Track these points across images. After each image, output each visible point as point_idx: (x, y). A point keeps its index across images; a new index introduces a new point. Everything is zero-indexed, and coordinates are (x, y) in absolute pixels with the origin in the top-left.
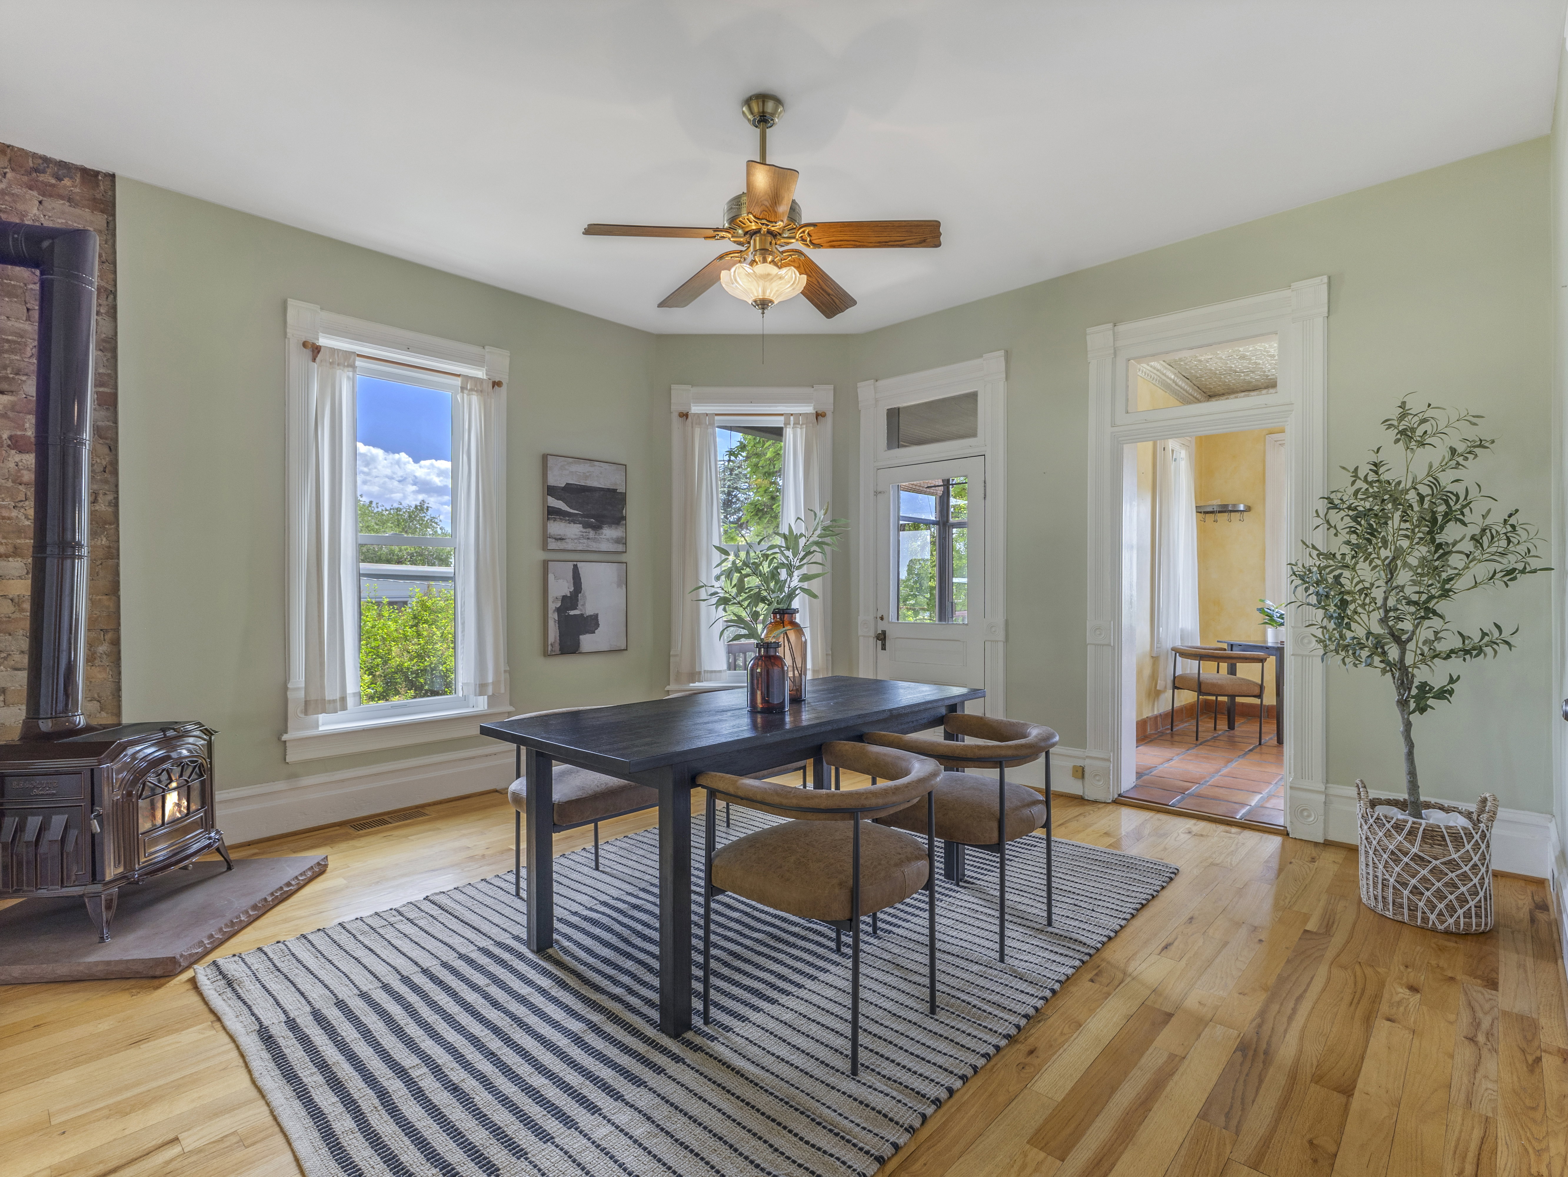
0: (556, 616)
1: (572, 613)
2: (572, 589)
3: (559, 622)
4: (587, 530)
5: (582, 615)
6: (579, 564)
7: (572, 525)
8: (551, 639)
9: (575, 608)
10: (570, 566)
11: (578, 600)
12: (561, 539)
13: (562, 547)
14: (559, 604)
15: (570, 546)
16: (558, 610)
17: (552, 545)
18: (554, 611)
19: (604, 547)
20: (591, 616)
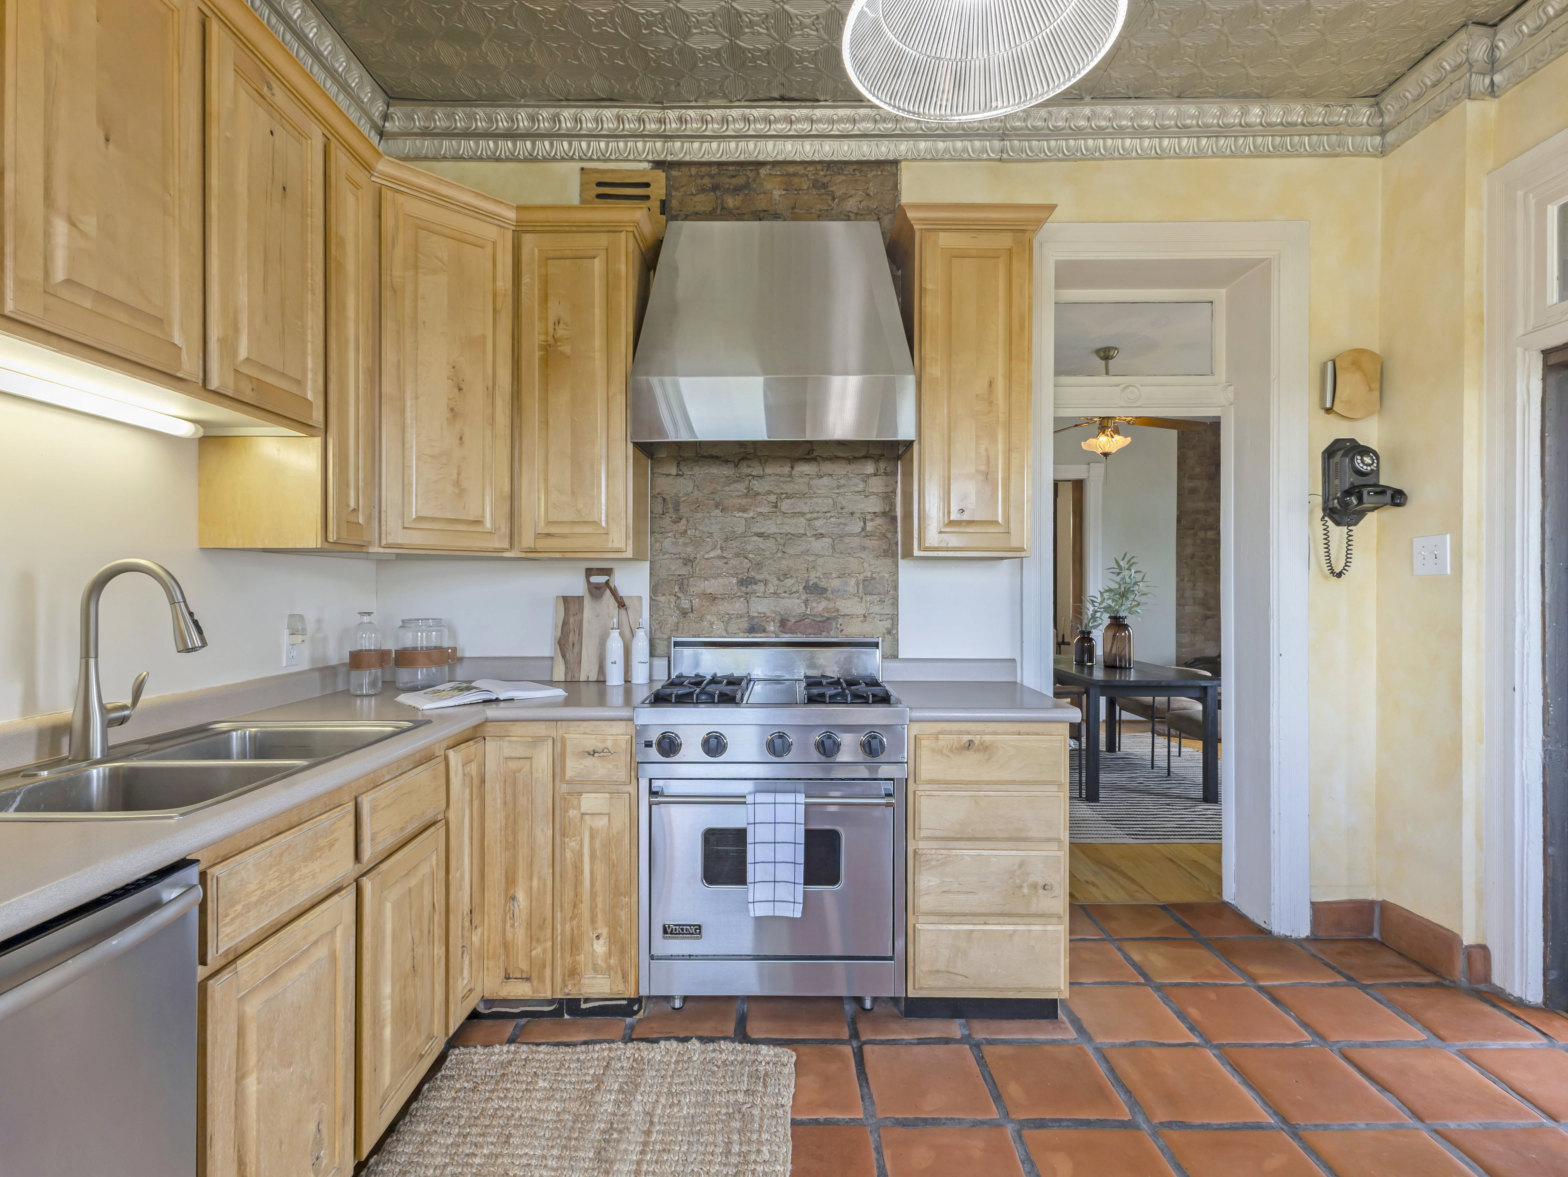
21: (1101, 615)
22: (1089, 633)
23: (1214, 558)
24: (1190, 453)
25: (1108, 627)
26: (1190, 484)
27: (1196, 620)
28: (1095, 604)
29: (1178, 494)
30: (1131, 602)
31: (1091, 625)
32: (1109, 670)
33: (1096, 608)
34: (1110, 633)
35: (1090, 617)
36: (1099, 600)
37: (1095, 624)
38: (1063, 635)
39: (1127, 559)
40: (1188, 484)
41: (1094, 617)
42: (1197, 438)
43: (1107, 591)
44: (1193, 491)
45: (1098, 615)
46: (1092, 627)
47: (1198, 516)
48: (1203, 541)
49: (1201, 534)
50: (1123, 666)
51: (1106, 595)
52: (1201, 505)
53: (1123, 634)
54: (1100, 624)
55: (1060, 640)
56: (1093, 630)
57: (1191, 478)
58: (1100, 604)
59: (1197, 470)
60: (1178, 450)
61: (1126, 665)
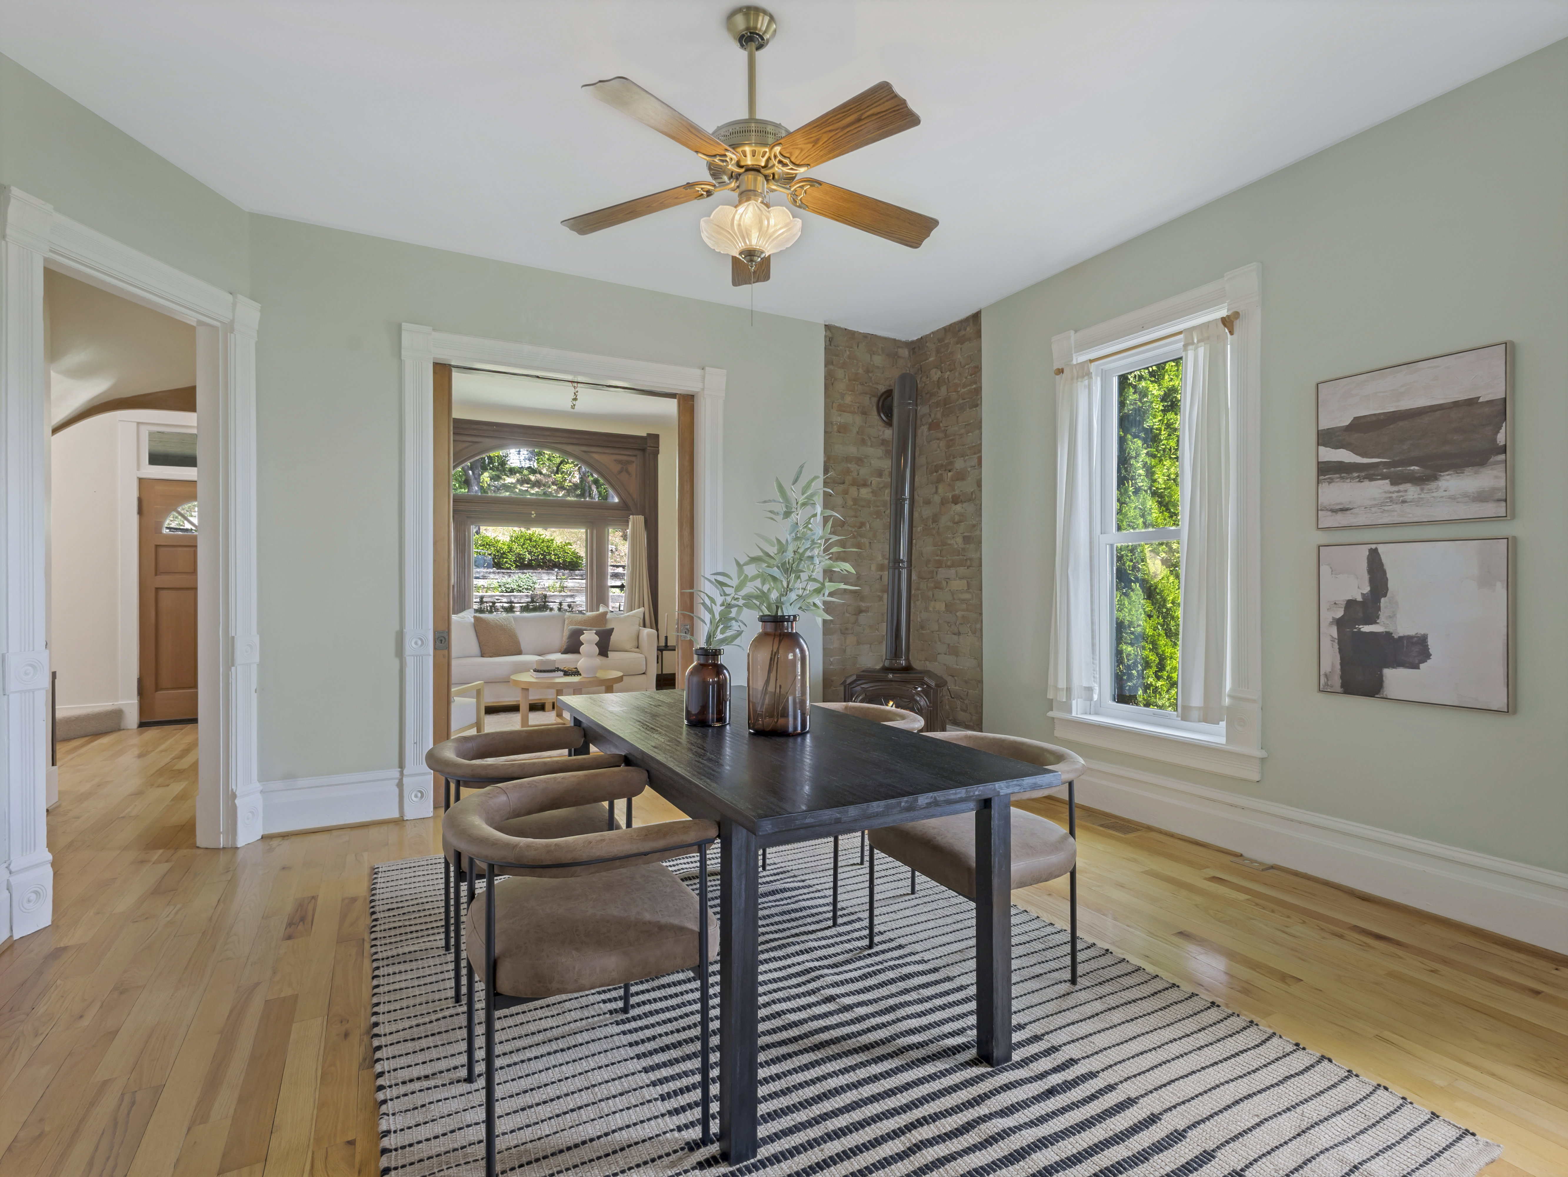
0: (1334, 631)
1: (1366, 629)
2: (1367, 589)
3: (1341, 641)
4: (1402, 487)
5: (1388, 634)
6: (1381, 549)
7: (1367, 483)
8: (1326, 667)
9: (1373, 620)
10: (1364, 551)
11: (1379, 609)
12: (1344, 510)
13: (1345, 523)
14: (1340, 613)
15: (1361, 520)
16: (1339, 623)
17: (1328, 520)
18: (1331, 624)
19: (1443, 512)
20: (1409, 638)
21: (739, 613)
22: (716, 653)
23: (868, 526)
24: (840, 373)
25: (759, 641)
26: (839, 419)
27: (848, 615)
28: (726, 589)
29: (826, 432)
30: (803, 585)
31: (719, 636)
32: (761, 741)
33: (729, 599)
34: (764, 655)
35: (717, 617)
36: (735, 582)
37: (729, 633)
38: (666, 637)
39: (802, 482)
40: (838, 419)
41: (725, 619)
42: (848, 353)
43: (754, 560)
44: (843, 429)
45: (734, 612)
46: (723, 641)
47: (849, 465)
48: (856, 501)
49: (853, 491)
50: (791, 729)
51: (751, 570)
52: (852, 450)
53: (791, 656)
54: (739, 633)
55: (662, 644)
56: (725, 648)
57: (842, 409)
58: (738, 589)
59: (848, 399)
60: (825, 366)
61: (795, 728)
